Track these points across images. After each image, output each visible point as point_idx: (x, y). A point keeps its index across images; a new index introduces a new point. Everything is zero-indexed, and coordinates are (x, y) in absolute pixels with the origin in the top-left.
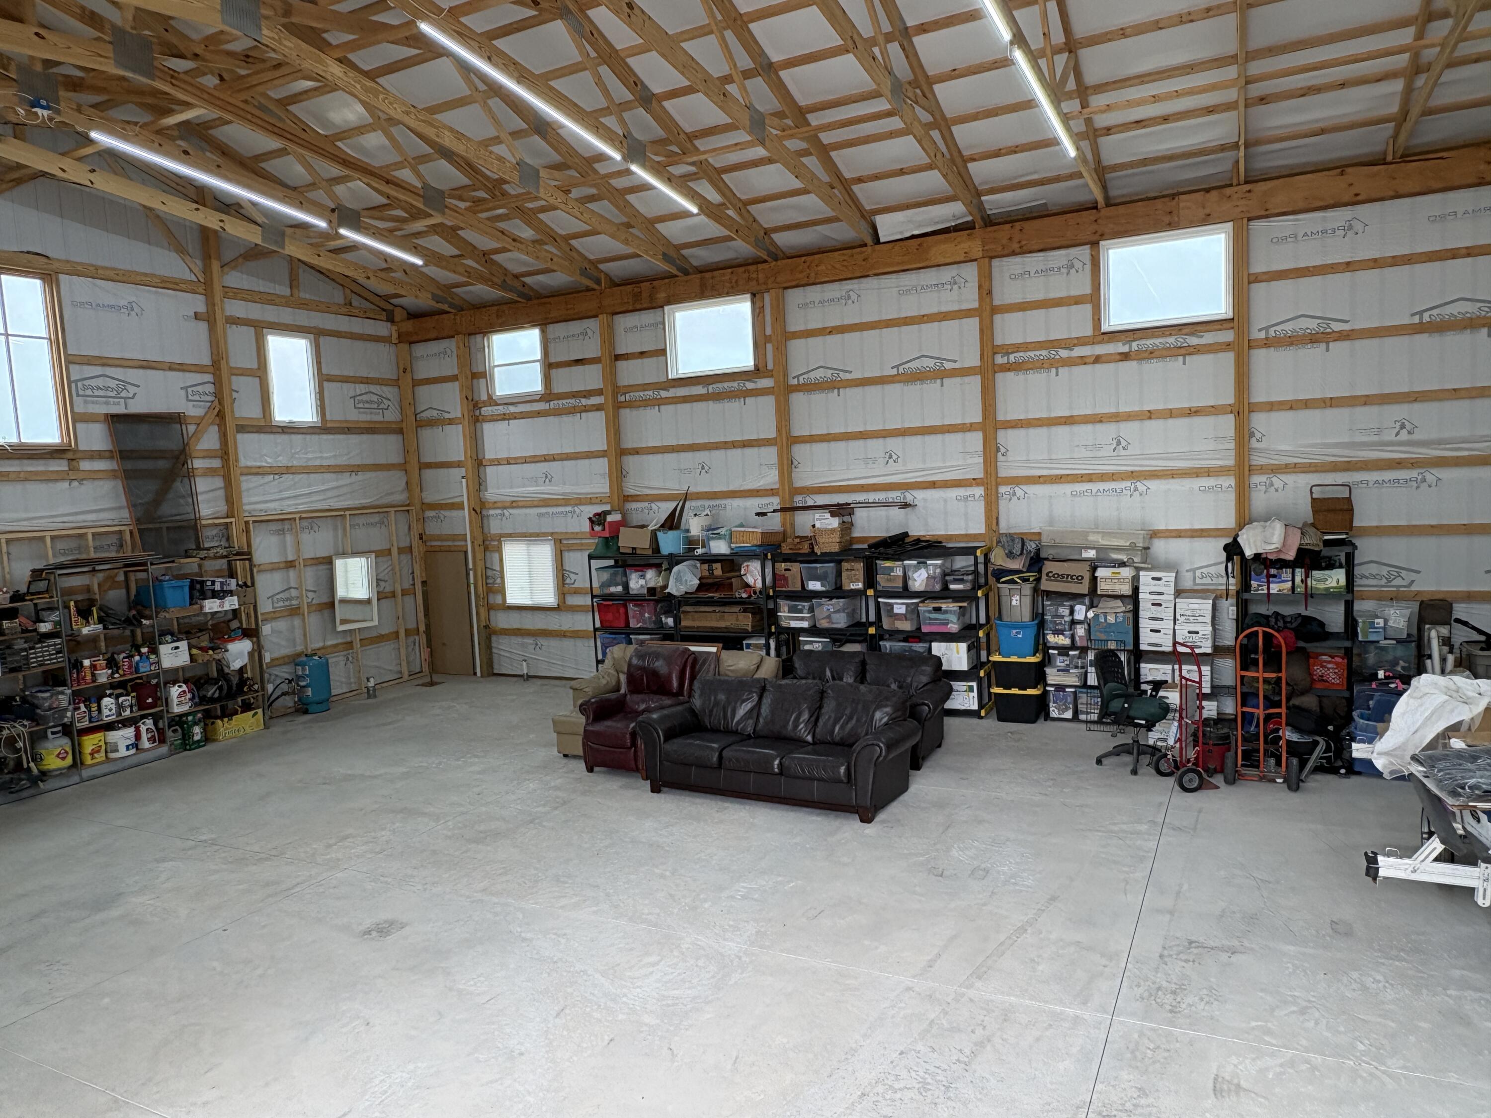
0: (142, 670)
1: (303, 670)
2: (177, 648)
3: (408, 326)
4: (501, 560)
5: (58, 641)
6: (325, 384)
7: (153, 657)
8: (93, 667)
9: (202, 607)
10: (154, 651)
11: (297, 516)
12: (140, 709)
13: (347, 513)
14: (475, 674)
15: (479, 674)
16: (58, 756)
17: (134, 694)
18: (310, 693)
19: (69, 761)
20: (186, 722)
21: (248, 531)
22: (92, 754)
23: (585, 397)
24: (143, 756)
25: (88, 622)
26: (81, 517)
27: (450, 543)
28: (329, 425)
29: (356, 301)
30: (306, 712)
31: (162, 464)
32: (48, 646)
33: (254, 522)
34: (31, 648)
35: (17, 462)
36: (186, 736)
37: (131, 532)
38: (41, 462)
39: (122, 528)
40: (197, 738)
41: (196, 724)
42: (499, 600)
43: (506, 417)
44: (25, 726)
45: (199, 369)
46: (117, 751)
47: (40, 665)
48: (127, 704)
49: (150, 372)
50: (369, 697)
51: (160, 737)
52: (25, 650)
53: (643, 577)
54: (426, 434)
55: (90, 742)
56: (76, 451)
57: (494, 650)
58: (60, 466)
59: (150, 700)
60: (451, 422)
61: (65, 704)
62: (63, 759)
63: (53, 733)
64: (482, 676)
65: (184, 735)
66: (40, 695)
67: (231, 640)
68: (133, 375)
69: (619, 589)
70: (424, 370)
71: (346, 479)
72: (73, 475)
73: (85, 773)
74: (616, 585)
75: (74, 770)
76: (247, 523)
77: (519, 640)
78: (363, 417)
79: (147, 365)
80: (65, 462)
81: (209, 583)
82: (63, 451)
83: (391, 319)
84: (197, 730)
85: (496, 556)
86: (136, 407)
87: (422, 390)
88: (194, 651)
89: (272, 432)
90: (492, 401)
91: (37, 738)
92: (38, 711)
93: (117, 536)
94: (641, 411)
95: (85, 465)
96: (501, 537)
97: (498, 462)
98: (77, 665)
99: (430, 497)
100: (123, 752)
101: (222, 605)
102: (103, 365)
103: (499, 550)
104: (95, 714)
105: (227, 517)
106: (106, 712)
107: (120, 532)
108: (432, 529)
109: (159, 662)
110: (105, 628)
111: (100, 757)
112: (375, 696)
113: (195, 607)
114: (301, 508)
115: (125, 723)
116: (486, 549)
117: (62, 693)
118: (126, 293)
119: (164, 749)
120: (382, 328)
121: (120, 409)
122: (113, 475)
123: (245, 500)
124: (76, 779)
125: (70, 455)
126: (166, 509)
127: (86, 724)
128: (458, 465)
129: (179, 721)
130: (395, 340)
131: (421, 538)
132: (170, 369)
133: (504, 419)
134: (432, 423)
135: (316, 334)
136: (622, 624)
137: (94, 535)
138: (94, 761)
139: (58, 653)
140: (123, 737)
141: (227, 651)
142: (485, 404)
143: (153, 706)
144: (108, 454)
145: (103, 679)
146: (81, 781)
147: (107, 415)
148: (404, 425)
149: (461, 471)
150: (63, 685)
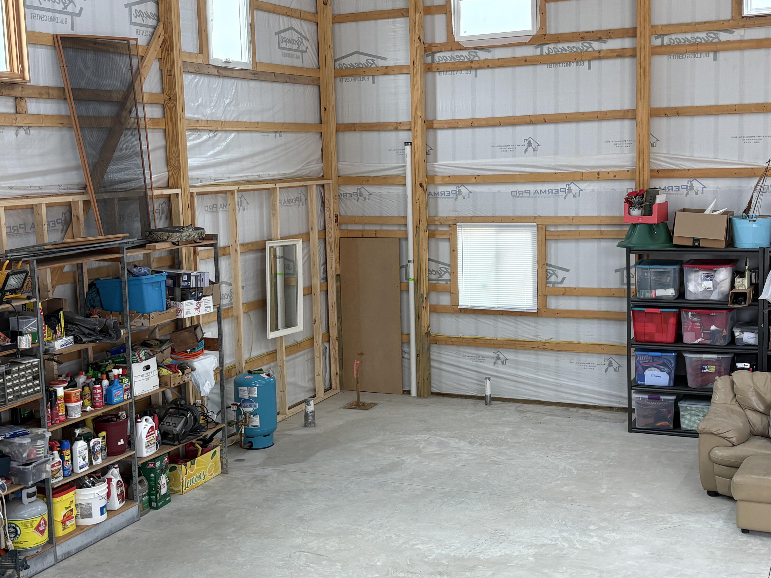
0: (116, 400)
1: (250, 392)
2: (148, 368)
4: (454, 250)
5: (35, 361)
6: (255, 12)
7: (126, 380)
8: (67, 398)
9: (178, 311)
10: (127, 374)
11: (235, 188)
12: (109, 455)
13: (278, 185)
14: (409, 393)
15: (414, 392)
16: (37, 529)
17: (104, 434)
18: (257, 423)
20: (153, 470)
21: (191, 206)
22: (63, 522)
23: (600, 39)
24: (117, 520)
25: (55, 332)
26: (27, 182)
27: (378, 228)
28: (259, 69)
30: (251, 447)
32: (25, 369)
33: (199, 194)
34: (8, 373)
36: (154, 488)
37: (87, 203)
39: (70, 199)
40: (164, 491)
41: (163, 471)
42: (445, 300)
43: (471, 66)
44: (2, 487)
46: (90, 516)
47: (18, 397)
48: (98, 448)
50: (307, 424)
52: (3, 376)
53: (710, 278)
55: (63, 505)
56: (24, 86)
57: (433, 364)
58: (4, 106)
59: (121, 442)
60: (387, 71)
61: (42, 452)
62: (42, 532)
63: (29, 496)
64: (419, 395)
65: (150, 487)
66: (17, 440)
67: (196, 355)
69: (670, 292)
70: (347, 1)
71: (269, 139)
72: (19, 120)
73: (60, 550)
74: (664, 286)
75: (50, 546)
76: (192, 194)
77: (473, 351)
78: (287, 61)
80: (11, 102)
81: (185, 278)
82: (12, 85)
84: (163, 480)
85: (444, 247)
86: (84, 28)
87: (347, 29)
88: (165, 372)
89: (209, 74)
90: (452, 44)
92: (14, 464)
93: (61, 210)
94: (687, 60)
95: (33, 107)
97: (453, 125)
98: (51, 396)
99: (350, 168)
100: (97, 518)
101: (198, 308)
103: (451, 238)
104: (68, 465)
105: (168, 187)
106: (79, 462)
107: (69, 204)
108: (353, 208)
109: (130, 389)
110: (77, 341)
111: (71, 525)
112: (315, 425)
113: (172, 310)
114: (237, 177)
115: (99, 475)
116: (432, 235)
117: (42, 437)
119: (134, 510)
121: (65, 30)
122: (63, 122)
123: (192, 162)
124: (50, 559)
125: (18, 92)
126: (114, 173)
127: (58, 481)
128: (397, 127)
129: (146, 470)
131: (336, 221)
133: (471, 68)
134: (358, 72)
136: (670, 337)
137: (48, 206)
138: (68, 531)
139: (35, 378)
140: (94, 495)
141: (193, 369)
142: (442, 47)
143: (121, 451)
144: (55, 93)
145: (76, 415)
146: (57, 561)
147: (55, 37)
148: (321, 74)
149: (404, 136)
150: (39, 425)
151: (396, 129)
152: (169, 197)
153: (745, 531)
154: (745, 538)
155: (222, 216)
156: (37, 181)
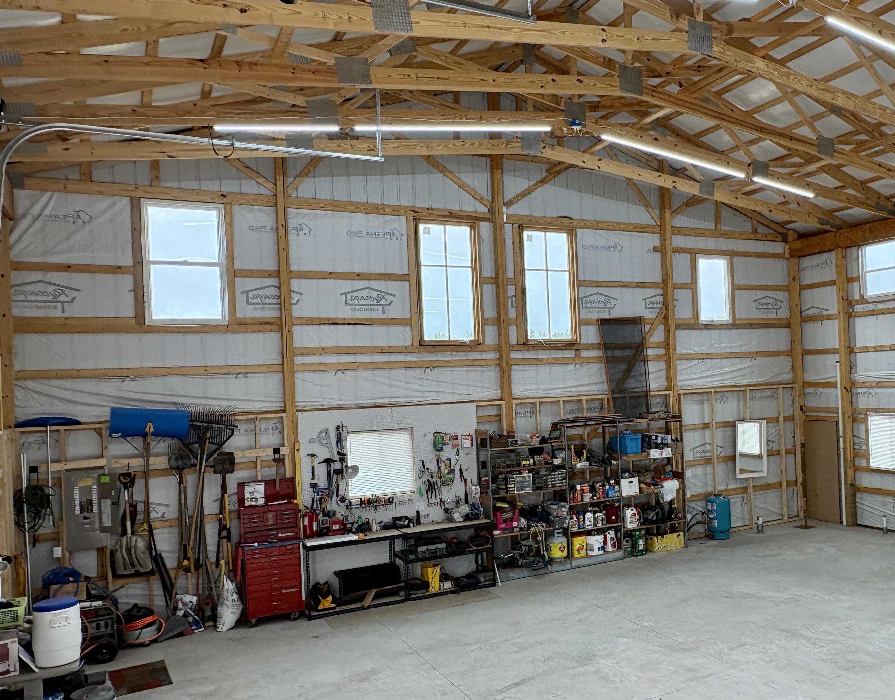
0: (610, 496)
1: (712, 506)
2: (632, 482)
3: (798, 244)
4: (867, 430)
5: (564, 471)
6: (736, 292)
7: (617, 487)
8: (582, 491)
9: (648, 455)
10: (618, 483)
11: (713, 390)
12: (607, 523)
13: (748, 388)
14: (841, 522)
15: (844, 523)
16: (559, 549)
17: (604, 512)
18: (716, 524)
19: (565, 553)
20: (635, 536)
21: (679, 401)
22: (578, 550)
24: (609, 557)
25: (581, 460)
26: (580, 389)
27: (826, 415)
28: (737, 322)
29: (761, 229)
31: (628, 353)
32: (558, 474)
33: (684, 394)
34: (549, 475)
35: (547, 352)
36: (634, 546)
37: (608, 399)
38: (560, 352)
39: (603, 396)
40: (641, 548)
41: (641, 538)
42: (864, 463)
43: (873, 313)
44: (543, 526)
45: (654, 286)
46: (592, 550)
47: (553, 487)
48: (600, 518)
49: (624, 289)
50: (758, 532)
51: (618, 545)
52: (545, 476)
54: (809, 327)
55: (578, 542)
56: (579, 344)
57: (858, 505)
58: (569, 354)
59: (613, 517)
60: (829, 317)
61: (565, 514)
62: (562, 551)
63: (558, 533)
64: (848, 525)
65: (633, 545)
66: (552, 506)
67: (666, 479)
68: (615, 292)
70: (808, 278)
71: (747, 363)
72: (577, 360)
73: (574, 563)
75: (568, 560)
76: (679, 395)
77: (881, 498)
78: (763, 316)
79: (624, 285)
80: (573, 352)
81: (654, 437)
82: (573, 345)
83: (785, 240)
84: (641, 542)
85: (862, 427)
86: (616, 314)
87: (808, 294)
88: (642, 486)
89: (699, 329)
90: (863, 300)
91: (549, 535)
92: (551, 517)
93: (598, 402)
95: (584, 354)
96: (867, 412)
97: (866, 350)
98: (573, 488)
99: (810, 377)
100: (596, 552)
101: (661, 454)
102: (598, 286)
103: (865, 421)
104: (581, 523)
105: (667, 390)
106: (588, 523)
107: (602, 399)
108: (811, 402)
109: (620, 491)
110: (590, 465)
111: (583, 553)
112: (763, 532)
113: (644, 454)
114: (716, 384)
115: (599, 531)
116: (855, 420)
117: (564, 507)
118: (613, 237)
119: (620, 553)
120: (779, 248)
121: (605, 316)
122: (599, 360)
123: (679, 378)
124: (568, 566)
125: (576, 347)
126: (631, 384)
127: (575, 529)
128: (834, 351)
129: (630, 534)
130: (787, 255)
131: (802, 409)
132: (637, 287)
133: (873, 315)
134: (814, 319)
135: (731, 255)
137: (586, 400)
138: (580, 555)
139: (563, 479)
140: (596, 541)
141: (662, 487)
142: (857, 303)
143: (615, 521)
144: (597, 346)
145: (587, 500)
146: (572, 568)
147: (598, 320)
148: (791, 321)
149: (837, 357)
150: (565, 501)
151: (834, 353)
152: (666, 395)
156: (587, 388)
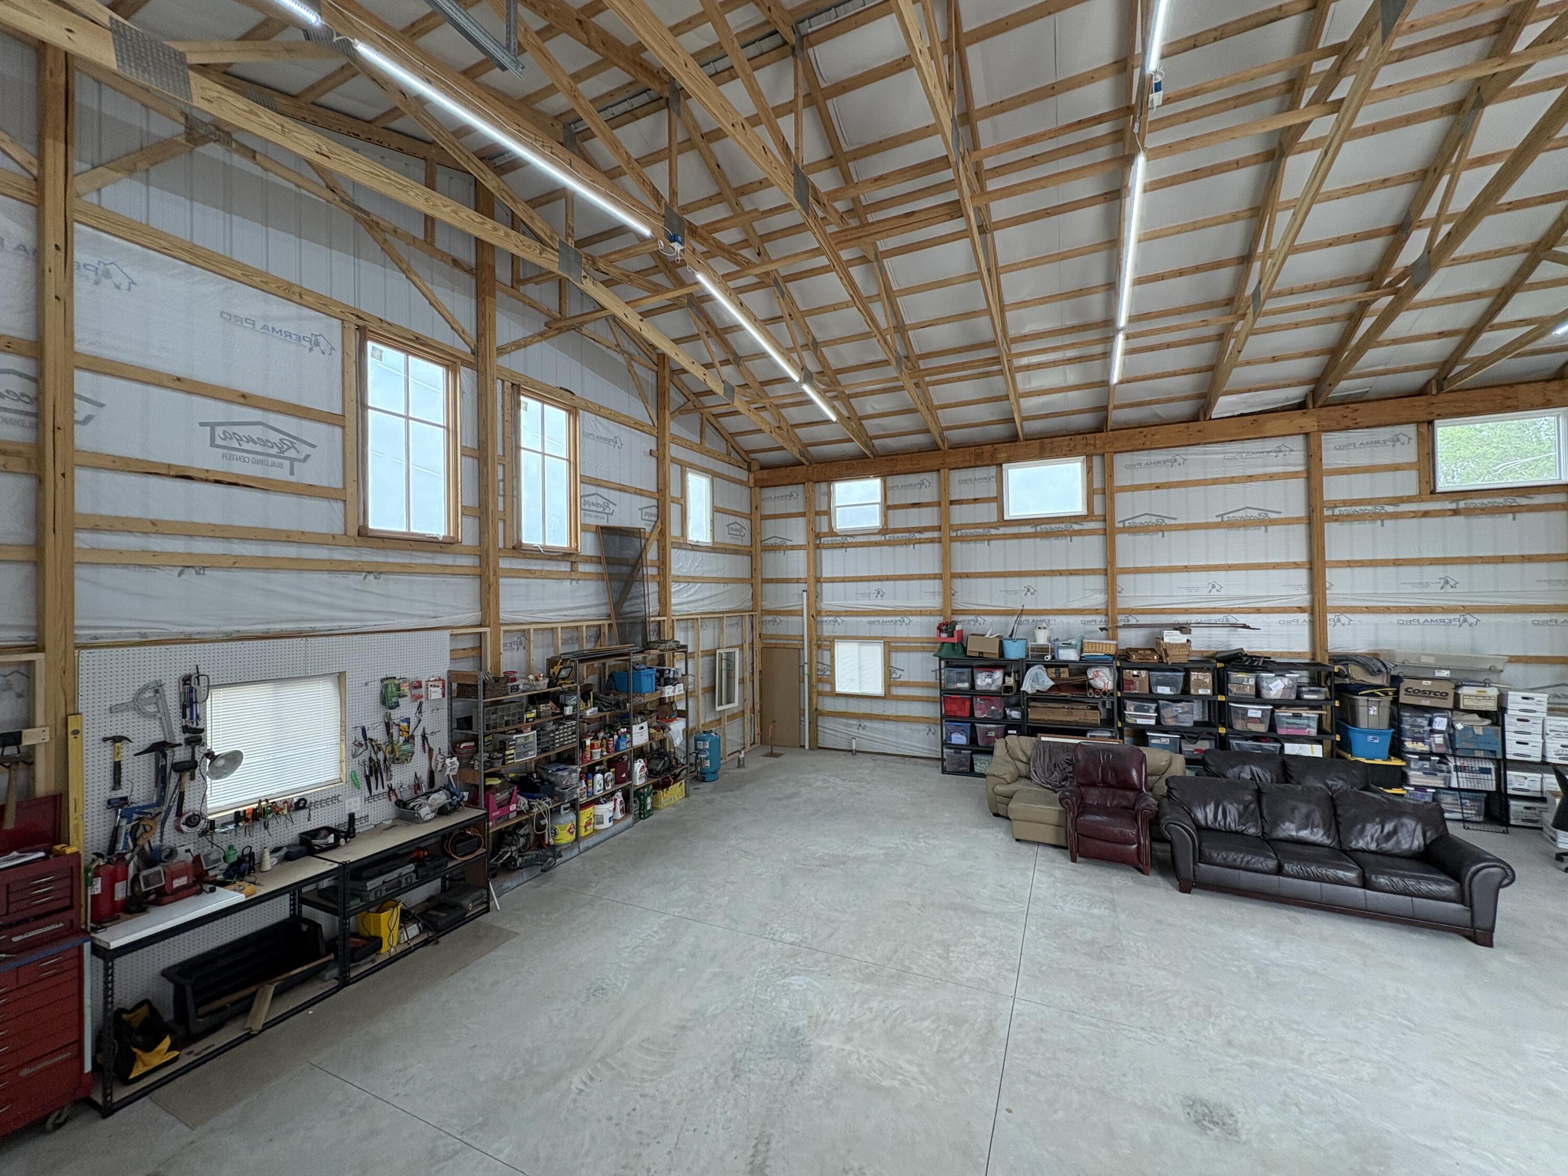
0: (622, 748)
1: (705, 744)
2: (642, 728)
3: (765, 474)
4: (833, 657)
5: (574, 723)
6: (715, 514)
7: (628, 736)
8: (592, 746)
9: (662, 692)
10: (630, 732)
11: (699, 617)
12: (616, 783)
13: (725, 616)
14: (803, 747)
15: (807, 747)
16: (569, 831)
17: (613, 770)
18: (708, 765)
19: (574, 836)
20: (643, 794)
21: (673, 628)
22: (585, 827)
23: (920, 532)
24: (619, 826)
25: (587, 705)
26: (575, 612)
27: (786, 642)
28: (716, 546)
29: (734, 454)
30: (704, 780)
31: (625, 569)
32: (568, 728)
33: (677, 620)
34: (557, 729)
35: (540, 562)
36: (643, 805)
37: (610, 625)
38: (555, 563)
39: (602, 622)
40: (649, 807)
41: (649, 795)
42: (827, 688)
43: (843, 546)
44: (548, 803)
45: (649, 495)
46: (602, 823)
47: (562, 745)
48: (609, 779)
49: (623, 494)
50: (739, 766)
51: (626, 811)
52: (553, 731)
53: (991, 676)
54: (770, 557)
55: (585, 815)
56: (577, 555)
57: (819, 728)
58: (565, 567)
59: (624, 775)
60: (793, 548)
61: (575, 781)
62: (572, 833)
63: (565, 809)
64: (810, 749)
65: (641, 805)
66: (560, 773)
67: (674, 720)
68: (614, 495)
69: (966, 685)
70: (769, 508)
71: (721, 588)
72: (573, 575)
73: (583, 845)
74: (962, 681)
75: (576, 842)
76: (673, 621)
77: (845, 721)
78: (733, 542)
79: (622, 489)
80: (569, 565)
81: (667, 672)
82: (571, 554)
83: (749, 470)
84: (649, 800)
85: (827, 654)
86: (614, 522)
87: (769, 523)
88: (653, 731)
89: (686, 549)
90: (832, 533)
91: (555, 812)
92: (557, 789)
93: (595, 629)
94: (972, 545)
95: (582, 568)
96: (832, 640)
97: (833, 580)
98: (582, 745)
99: (767, 605)
100: (607, 824)
101: (674, 691)
102: (598, 485)
103: (831, 650)
104: (590, 789)
105: (659, 615)
106: (598, 787)
107: (600, 626)
108: (770, 630)
109: (631, 741)
110: (600, 710)
111: (590, 828)
112: (743, 766)
113: (658, 692)
114: (700, 610)
115: (609, 796)
116: (819, 647)
117: (575, 771)
118: (614, 429)
119: (630, 819)
120: (743, 475)
121: (603, 523)
122: (599, 577)
123: (673, 601)
124: (576, 851)
125: (573, 559)
126: (627, 607)
127: (584, 800)
128: (798, 581)
129: (638, 793)
130: (751, 484)
131: (760, 637)
132: (635, 493)
134: (775, 548)
135: (714, 475)
136: (967, 714)
137: (587, 627)
138: (588, 833)
139: (573, 734)
140: (605, 810)
141: (670, 730)
142: (825, 535)
143: (624, 781)
144: (595, 560)
145: (597, 758)
146: (580, 853)
147: (597, 527)
148: (753, 549)
149: (803, 586)
150: (574, 763)
152: (659, 622)
153: (1017, 840)
154: (1018, 844)
155: (690, 633)
156: (582, 612)
